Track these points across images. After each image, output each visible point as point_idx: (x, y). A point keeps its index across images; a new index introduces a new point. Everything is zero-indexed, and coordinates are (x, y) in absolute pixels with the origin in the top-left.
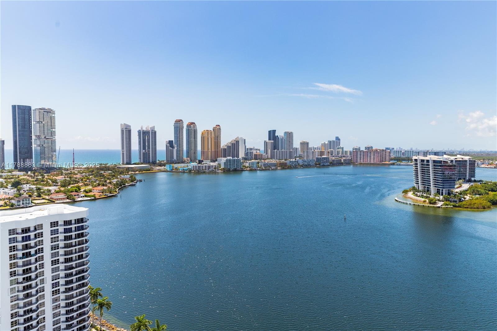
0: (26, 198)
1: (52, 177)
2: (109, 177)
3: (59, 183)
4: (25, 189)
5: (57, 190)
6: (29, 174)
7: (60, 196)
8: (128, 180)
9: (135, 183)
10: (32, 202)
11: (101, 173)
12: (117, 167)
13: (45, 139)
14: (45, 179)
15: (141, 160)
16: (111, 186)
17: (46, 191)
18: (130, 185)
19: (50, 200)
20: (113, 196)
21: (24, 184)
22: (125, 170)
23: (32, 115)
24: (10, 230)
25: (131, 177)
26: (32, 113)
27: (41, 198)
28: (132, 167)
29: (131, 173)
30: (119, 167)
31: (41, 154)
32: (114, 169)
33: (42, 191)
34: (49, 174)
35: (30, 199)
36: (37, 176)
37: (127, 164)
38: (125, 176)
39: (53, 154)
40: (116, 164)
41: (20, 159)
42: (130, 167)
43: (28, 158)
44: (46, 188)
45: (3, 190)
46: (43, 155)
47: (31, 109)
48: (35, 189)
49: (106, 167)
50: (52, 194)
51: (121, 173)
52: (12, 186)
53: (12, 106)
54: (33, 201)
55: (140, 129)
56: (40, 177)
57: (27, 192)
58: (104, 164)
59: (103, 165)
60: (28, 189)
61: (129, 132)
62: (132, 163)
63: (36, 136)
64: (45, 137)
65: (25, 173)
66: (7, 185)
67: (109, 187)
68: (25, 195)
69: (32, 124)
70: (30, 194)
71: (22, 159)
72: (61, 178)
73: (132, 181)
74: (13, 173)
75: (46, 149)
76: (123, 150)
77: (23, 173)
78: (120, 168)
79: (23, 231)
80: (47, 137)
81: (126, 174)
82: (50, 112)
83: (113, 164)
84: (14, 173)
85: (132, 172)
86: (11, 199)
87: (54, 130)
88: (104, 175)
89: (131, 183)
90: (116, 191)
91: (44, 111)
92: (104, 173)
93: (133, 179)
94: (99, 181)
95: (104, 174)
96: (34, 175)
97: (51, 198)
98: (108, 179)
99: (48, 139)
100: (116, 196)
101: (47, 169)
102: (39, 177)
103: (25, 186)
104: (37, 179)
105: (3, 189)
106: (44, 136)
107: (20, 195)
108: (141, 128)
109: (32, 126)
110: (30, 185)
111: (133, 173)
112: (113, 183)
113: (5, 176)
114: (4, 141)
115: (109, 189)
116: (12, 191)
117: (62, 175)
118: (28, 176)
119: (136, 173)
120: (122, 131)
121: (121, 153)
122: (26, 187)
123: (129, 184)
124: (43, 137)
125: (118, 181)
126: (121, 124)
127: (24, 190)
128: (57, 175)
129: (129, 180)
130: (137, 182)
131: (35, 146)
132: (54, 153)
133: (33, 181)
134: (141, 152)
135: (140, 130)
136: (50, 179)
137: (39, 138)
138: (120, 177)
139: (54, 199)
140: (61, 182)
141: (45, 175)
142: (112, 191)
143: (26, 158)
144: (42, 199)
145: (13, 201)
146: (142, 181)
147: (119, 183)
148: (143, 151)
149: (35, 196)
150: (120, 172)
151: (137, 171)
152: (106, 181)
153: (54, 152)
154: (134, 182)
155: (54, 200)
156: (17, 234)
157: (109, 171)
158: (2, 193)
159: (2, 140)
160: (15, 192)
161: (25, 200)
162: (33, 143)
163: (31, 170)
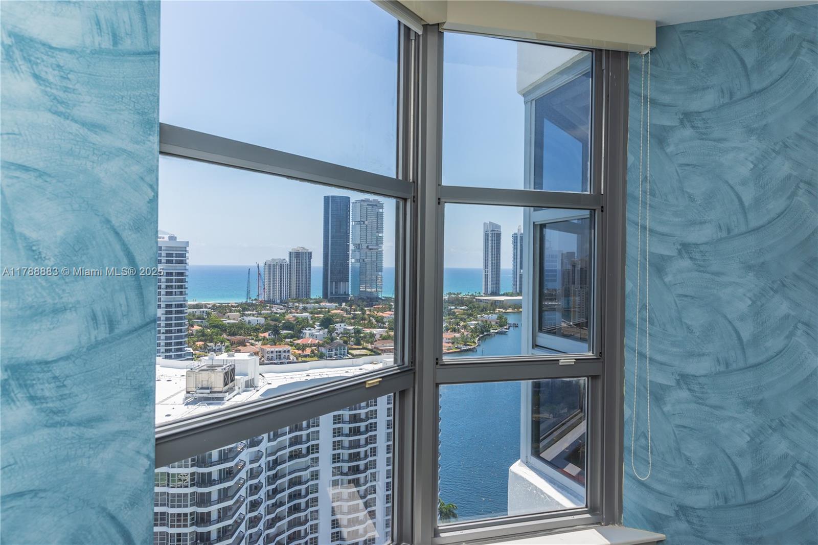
0: (340, 345)
1: (376, 313)
2: (464, 316)
3: (387, 324)
4: (339, 332)
5: (385, 334)
6: (343, 307)
7: (388, 344)
8: (493, 323)
9: (506, 329)
10: (348, 353)
11: (451, 310)
12: (476, 299)
13: (367, 250)
14: (366, 316)
15: (516, 289)
16: (466, 333)
17: (368, 336)
18: (497, 333)
19: (374, 352)
20: (469, 350)
21: (337, 322)
22: (489, 305)
23: (351, 211)
25: (500, 318)
26: (351, 207)
27: (361, 347)
28: (500, 301)
29: (499, 311)
30: (479, 299)
31: (360, 275)
32: (470, 303)
33: (362, 335)
34: (371, 308)
35: (346, 348)
36: (355, 311)
37: (493, 294)
38: (490, 315)
39: (378, 275)
40: (474, 294)
41: (332, 282)
42: (498, 301)
43: (343, 281)
44: (368, 331)
45: (309, 332)
46: (364, 276)
48: (353, 331)
49: (457, 299)
50: (376, 341)
51: (484, 310)
52: (320, 326)
54: (349, 351)
55: (517, 232)
56: (360, 313)
57: (341, 335)
58: (455, 294)
59: (453, 296)
60: (342, 330)
61: (497, 237)
62: (501, 293)
63: (355, 245)
64: (367, 247)
65: (337, 305)
66: (314, 322)
67: (463, 334)
68: (339, 340)
69: (351, 226)
70: (345, 338)
71: (334, 283)
72: (389, 316)
73: (501, 326)
74: (321, 304)
75: (368, 267)
76: (486, 269)
77: (335, 304)
78: (480, 301)
80: (370, 247)
81: (491, 313)
82: (376, 205)
83: (470, 294)
84: (323, 304)
85: (501, 310)
86: (321, 346)
87: (380, 235)
88: (454, 313)
89: (500, 329)
90: (474, 342)
91: (368, 205)
92: (454, 309)
93: (502, 322)
94: (447, 322)
95: (456, 310)
96: (351, 309)
97: (375, 348)
98: (462, 319)
99: (372, 249)
100: (475, 350)
101: (369, 300)
102: (357, 313)
103: (338, 325)
104: (355, 315)
105: (309, 330)
106: (367, 245)
107: (332, 339)
108: (518, 229)
109: (351, 228)
110: (345, 325)
111: (503, 311)
112: (469, 327)
113: (310, 308)
114: (311, 253)
115: (463, 337)
116: (321, 332)
117: (390, 311)
118: (342, 310)
119: (508, 311)
120: (486, 235)
121: (484, 274)
122: (340, 327)
123: (496, 331)
124: (364, 246)
125: (478, 324)
126: (485, 224)
127: (337, 333)
128: (383, 310)
129: (496, 323)
130: (509, 329)
131: (353, 261)
132: (380, 273)
133: (349, 319)
134: (517, 273)
135: (517, 234)
136: (373, 316)
137: (359, 248)
138: (482, 317)
139: (379, 349)
140: (389, 322)
141: (366, 309)
142: (468, 342)
143: (340, 281)
144: (361, 349)
145: (323, 350)
146: (517, 327)
147: (478, 327)
148: (520, 272)
149: (352, 343)
150: (480, 309)
151: (510, 307)
152: (458, 324)
153: (380, 271)
154: (505, 327)
155: (379, 352)
157: (463, 306)
158: (307, 335)
159: (309, 251)
160: (326, 336)
161: (338, 348)
162: (350, 256)
163: (346, 301)
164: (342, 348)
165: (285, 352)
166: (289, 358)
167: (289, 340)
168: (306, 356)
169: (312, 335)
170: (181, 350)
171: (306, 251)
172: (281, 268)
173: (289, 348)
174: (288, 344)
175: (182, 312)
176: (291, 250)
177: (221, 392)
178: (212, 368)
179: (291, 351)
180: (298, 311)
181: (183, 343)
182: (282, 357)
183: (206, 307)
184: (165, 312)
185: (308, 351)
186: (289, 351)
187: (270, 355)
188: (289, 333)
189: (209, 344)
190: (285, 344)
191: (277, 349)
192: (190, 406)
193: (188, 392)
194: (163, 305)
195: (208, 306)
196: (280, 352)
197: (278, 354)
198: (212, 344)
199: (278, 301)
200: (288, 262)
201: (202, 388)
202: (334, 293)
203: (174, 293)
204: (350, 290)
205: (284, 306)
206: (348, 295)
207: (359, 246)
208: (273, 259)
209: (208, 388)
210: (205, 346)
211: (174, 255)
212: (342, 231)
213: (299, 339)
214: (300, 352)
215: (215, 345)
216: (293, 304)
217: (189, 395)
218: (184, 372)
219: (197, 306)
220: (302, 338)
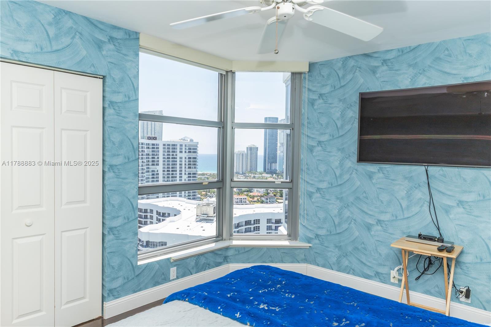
0: (272, 197)
6: (274, 176)
10: (276, 201)
24: (268, 219)
31: (283, 160)
35: (275, 198)
36: (280, 179)
41: (268, 163)
45: (256, 189)
47: (278, 120)
53: (265, 118)
54: (277, 200)
57: (272, 192)
63: (281, 143)
65: (271, 175)
68: (271, 194)
69: (278, 133)
70: (275, 193)
71: (269, 164)
79: (276, 221)
84: (263, 175)
86: (262, 197)
96: (278, 177)
107: (268, 194)
109: (278, 135)
113: (257, 177)
118: (273, 178)
127: (270, 190)
131: (279, 152)
137: (283, 145)
143: (272, 163)
145: (263, 199)
149: (278, 196)
156: (272, 223)
158: (255, 191)
159: (257, 147)
160: (265, 191)
161: (271, 198)
162: (278, 149)
163: (276, 173)
164: (273, 198)
165: (244, 199)
166: (246, 202)
167: (246, 193)
168: (254, 202)
169: (258, 191)
170: (195, 195)
171: (255, 147)
172: (243, 156)
173: (246, 197)
174: (246, 195)
175: (195, 177)
176: (247, 146)
177: (212, 217)
178: (208, 205)
179: (247, 199)
180: (251, 178)
181: (196, 192)
182: (243, 201)
183: (207, 175)
184: (188, 177)
185: (256, 199)
186: (246, 199)
187: (237, 200)
188: (246, 190)
189: (208, 193)
190: (244, 195)
191: (240, 197)
192: (198, 223)
193: (197, 216)
194: (187, 173)
195: (208, 174)
196: (241, 199)
197: (241, 200)
198: (209, 193)
199: (241, 173)
200: (246, 153)
201: (203, 214)
202: (269, 169)
203: (192, 168)
204: (278, 168)
205: (244, 175)
206: (277, 170)
207: (283, 144)
208: (238, 151)
209: (206, 215)
210: (206, 195)
211: (192, 149)
212: (274, 136)
213: (251, 192)
214: (251, 199)
215: (211, 194)
216: (249, 175)
217: (198, 217)
218: (195, 206)
219: (203, 174)
220: (253, 192)
